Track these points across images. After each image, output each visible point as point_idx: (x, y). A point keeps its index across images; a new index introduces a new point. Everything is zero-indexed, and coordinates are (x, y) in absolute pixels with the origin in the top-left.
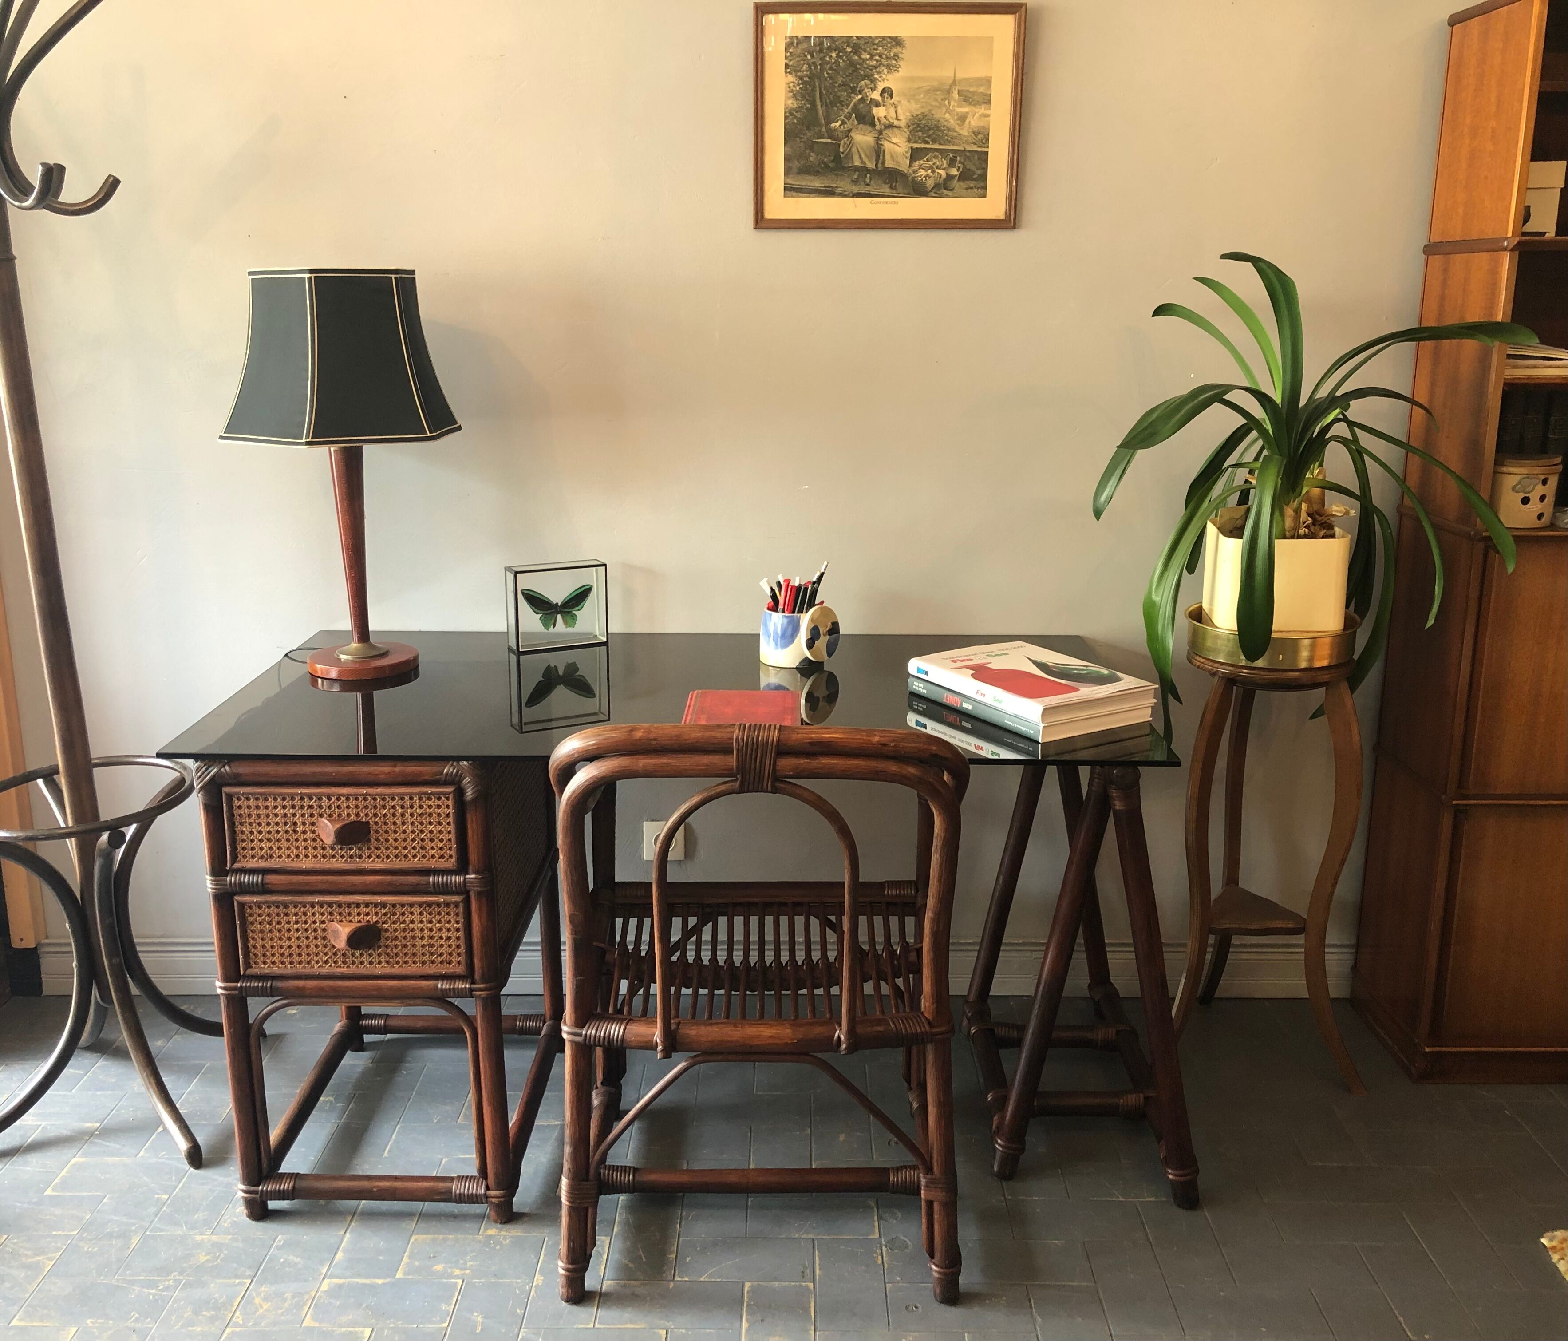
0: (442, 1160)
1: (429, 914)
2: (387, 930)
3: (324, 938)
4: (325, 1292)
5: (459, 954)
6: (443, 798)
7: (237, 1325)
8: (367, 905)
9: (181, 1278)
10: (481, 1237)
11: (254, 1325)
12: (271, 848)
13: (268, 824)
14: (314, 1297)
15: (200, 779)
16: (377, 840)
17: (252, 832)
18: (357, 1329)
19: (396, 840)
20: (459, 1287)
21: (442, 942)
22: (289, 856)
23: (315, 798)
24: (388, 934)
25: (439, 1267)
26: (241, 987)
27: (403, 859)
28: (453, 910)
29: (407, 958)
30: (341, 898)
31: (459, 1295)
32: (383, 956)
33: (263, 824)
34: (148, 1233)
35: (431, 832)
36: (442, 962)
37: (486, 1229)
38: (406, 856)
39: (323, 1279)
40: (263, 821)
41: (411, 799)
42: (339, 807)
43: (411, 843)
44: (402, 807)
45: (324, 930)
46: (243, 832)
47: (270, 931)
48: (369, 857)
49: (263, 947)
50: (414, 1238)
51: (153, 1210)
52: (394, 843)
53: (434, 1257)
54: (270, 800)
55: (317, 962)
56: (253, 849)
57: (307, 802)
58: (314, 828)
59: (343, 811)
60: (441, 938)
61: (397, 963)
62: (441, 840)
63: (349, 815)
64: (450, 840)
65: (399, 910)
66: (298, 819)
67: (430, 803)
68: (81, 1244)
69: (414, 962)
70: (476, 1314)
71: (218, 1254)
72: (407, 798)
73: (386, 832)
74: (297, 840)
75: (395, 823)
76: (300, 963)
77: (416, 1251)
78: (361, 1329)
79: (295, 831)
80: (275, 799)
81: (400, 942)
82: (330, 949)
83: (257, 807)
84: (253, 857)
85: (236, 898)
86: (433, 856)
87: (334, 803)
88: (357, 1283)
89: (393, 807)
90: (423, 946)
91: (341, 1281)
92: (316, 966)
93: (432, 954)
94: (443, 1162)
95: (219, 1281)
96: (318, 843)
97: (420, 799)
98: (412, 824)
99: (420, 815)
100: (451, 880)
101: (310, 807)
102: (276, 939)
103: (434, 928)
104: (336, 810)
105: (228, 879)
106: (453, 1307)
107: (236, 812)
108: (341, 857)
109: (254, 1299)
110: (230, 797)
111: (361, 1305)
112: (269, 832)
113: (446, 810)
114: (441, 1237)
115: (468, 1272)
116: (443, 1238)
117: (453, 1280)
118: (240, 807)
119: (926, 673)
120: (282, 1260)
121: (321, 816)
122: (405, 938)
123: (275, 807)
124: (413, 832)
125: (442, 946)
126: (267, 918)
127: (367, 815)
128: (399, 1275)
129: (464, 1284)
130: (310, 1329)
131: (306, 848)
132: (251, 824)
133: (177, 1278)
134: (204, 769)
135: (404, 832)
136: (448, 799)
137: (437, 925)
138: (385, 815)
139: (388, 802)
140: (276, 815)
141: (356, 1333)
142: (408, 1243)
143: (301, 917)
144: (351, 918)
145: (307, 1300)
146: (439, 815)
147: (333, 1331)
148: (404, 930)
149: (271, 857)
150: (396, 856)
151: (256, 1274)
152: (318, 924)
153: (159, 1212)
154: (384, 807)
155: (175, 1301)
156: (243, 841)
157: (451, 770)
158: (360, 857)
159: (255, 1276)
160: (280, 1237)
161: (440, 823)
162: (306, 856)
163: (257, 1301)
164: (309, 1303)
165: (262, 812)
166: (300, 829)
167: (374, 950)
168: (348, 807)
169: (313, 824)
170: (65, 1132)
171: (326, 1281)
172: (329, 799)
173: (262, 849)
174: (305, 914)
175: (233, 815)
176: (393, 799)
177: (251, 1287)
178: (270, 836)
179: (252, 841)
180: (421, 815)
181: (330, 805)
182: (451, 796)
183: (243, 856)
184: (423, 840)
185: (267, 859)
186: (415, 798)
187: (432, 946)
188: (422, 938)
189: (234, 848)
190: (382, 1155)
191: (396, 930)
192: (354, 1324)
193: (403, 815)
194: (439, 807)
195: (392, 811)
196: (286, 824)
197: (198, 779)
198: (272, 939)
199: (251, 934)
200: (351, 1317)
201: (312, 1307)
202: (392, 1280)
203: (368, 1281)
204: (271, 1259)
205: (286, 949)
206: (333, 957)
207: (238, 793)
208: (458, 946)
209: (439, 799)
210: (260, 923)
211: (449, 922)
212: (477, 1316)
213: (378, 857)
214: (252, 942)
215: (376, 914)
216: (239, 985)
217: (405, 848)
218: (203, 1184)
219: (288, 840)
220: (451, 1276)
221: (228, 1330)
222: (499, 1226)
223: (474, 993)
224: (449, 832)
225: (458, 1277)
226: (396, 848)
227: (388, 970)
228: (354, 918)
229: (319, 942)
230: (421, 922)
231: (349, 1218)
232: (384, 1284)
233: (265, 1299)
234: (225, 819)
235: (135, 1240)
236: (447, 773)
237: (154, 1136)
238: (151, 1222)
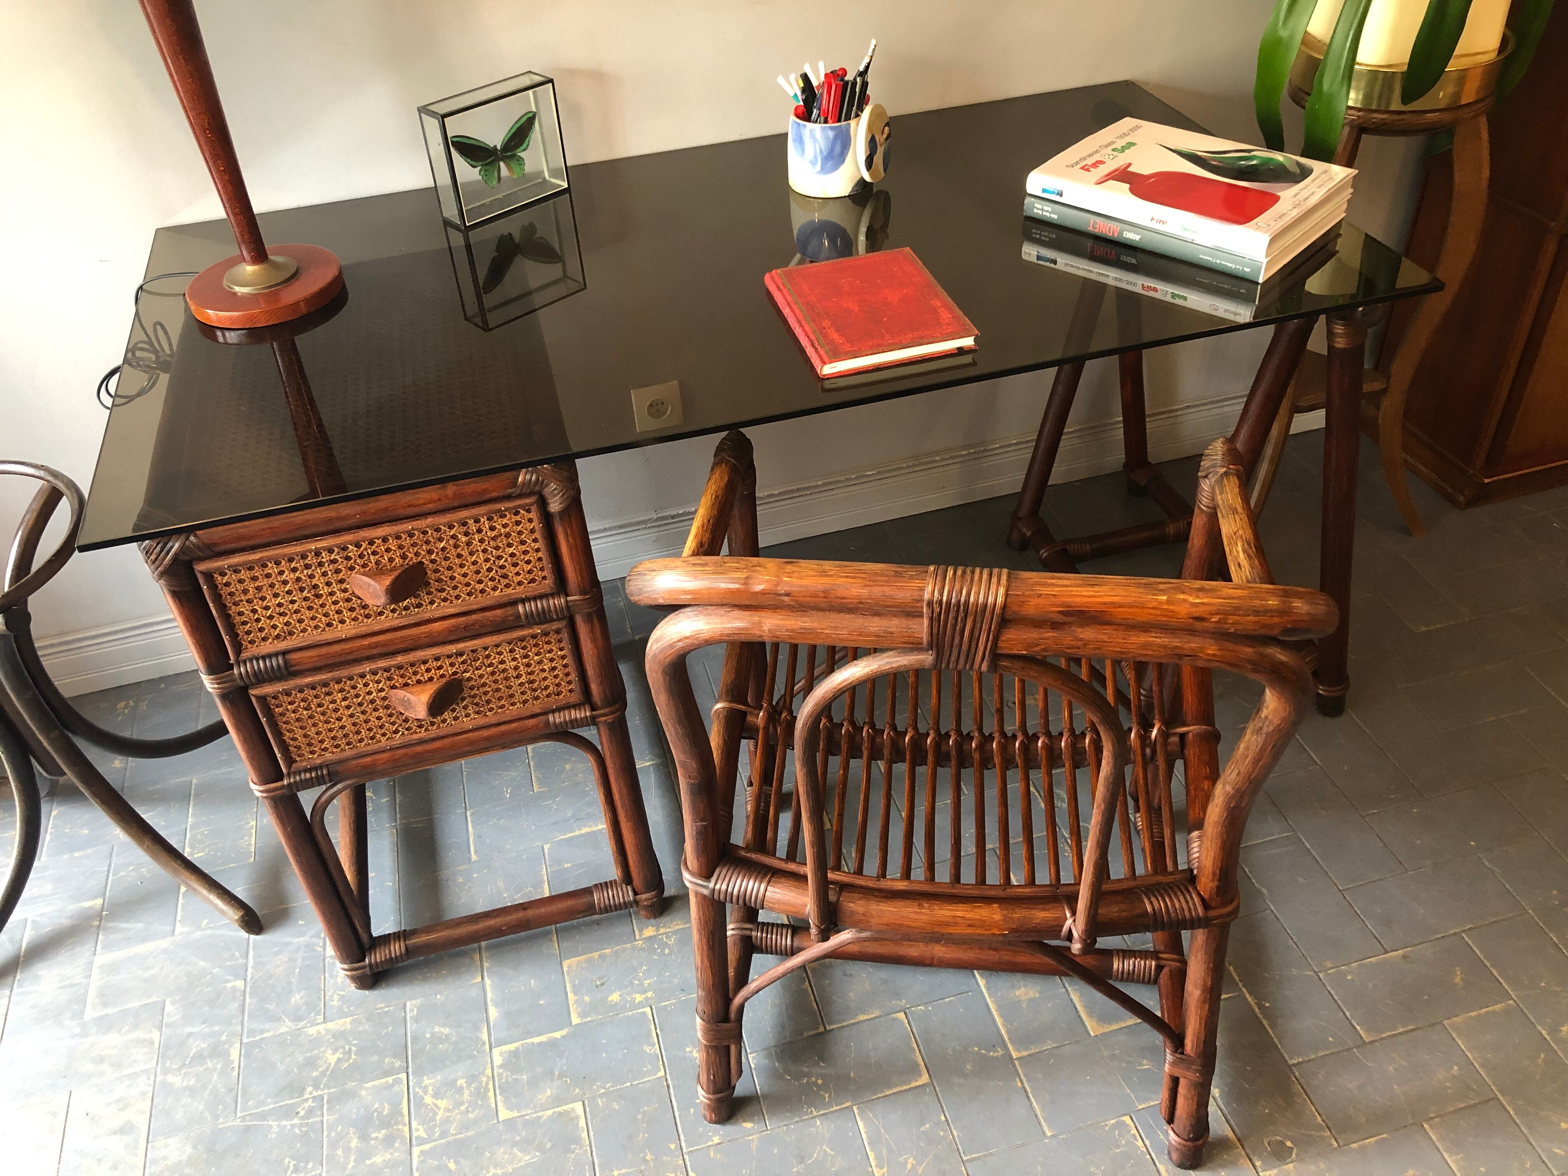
0: (543, 848)
1: (522, 648)
2: (469, 679)
3: (387, 707)
4: (500, 1067)
5: (569, 683)
6: (522, 512)
7: (422, 1141)
8: (437, 659)
9: (320, 1092)
10: (640, 942)
11: (444, 1134)
12: (287, 624)
13: (276, 595)
14: (493, 1077)
15: (157, 563)
16: (439, 580)
17: (254, 611)
18: (565, 1108)
19: (465, 575)
20: (651, 1018)
21: (545, 674)
22: (316, 627)
23: (336, 550)
24: (473, 683)
25: (615, 997)
26: (290, 784)
27: (480, 595)
28: (553, 637)
29: (503, 702)
30: (400, 659)
31: (656, 1029)
32: (470, 708)
33: (268, 597)
34: (245, 1040)
35: (512, 555)
36: (548, 696)
37: (641, 931)
38: (482, 591)
39: (491, 1049)
40: (268, 593)
41: (477, 521)
42: (374, 553)
43: (486, 574)
44: (466, 534)
45: (384, 699)
46: (241, 614)
47: (311, 717)
48: (432, 602)
49: (305, 736)
50: (566, 964)
51: (236, 1005)
52: (462, 579)
53: (602, 984)
54: (270, 565)
55: (384, 735)
56: (261, 630)
57: (325, 557)
58: (344, 586)
59: (382, 556)
60: (543, 670)
61: (491, 710)
62: (528, 562)
63: (391, 560)
64: (540, 559)
65: (481, 654)
66: (318, 580)
67: (505, 521)
68: (170, 1078)
69: (513, 704)
70: (688, 1049)
71: (347, 1047)
72: (471, 522)
73: (449, 568)
74: (323, 606)
75: (459, 556)
76: (361, 741)
77: (577, 982)
78: (571, 1106)
79: (318, 596)
80: (278, 563)
81: (490, 686)
82: (397, 717)
83: (254, 579)
84: (264, 639)
85: (252, 692)
86: (520, 583)
87: (366, 549)
88: (533, 1043)
89: (454, 537)
90: (521, 684)
91: (512, 1047)
92: (383, 739)
93: (535, 690)
94: (546, 851)
95: (366, 1085)
96: (355, 603)
97: (490, 519)
98: (485, 551)
99: (492, 539)
100: (549, 605)
101: (334, 562)
102: (321, 724)
103: (532, 662)
104: (372, 557)
105: (236, 671)
106: (657, 1046)
107: (224, 592)
108: (391, 611)
109: (423, 1099)
110: (209, 576)
111: (552, 1073)
112: (280, 605)
113: (528, 524)
114: (596, 955)
115: (649, 994)
116: (600, 956)
117: (639, 1011)
118: (227, 584)
119: (1060, 194)
120: (428, 1036)
121: (352, 569)
122: (496, 682)
123: (281, 573)
124: (487, 560)
125: (545, 679)
126: (302, 704)
127: (417, 554)
128: (575, 1020)
129: (654, 1011)
130: (510, 1122)
131: (339, 612)
132: (248, 601)
133: (315, 1094)
134: (158, 549)
135: (475, 563)
136: (528, 511)
137: (536, 658)
138: (443, 549)
139: (445, 532)
140: (285, 583)
141: (567, 1112)
142: (563, 973)
143: (349, 692)
144: (418, 677)
145: (487, 1084)
146: (520, 533)
147: (540, 1118)
148: (493, 673)
149: (291, 633)
150: (469, 594)
151: (407, 1062)
152: (374, 694)
153: (243, 1006)
154: (440, 540)
155: (330, 1129)
156: (244, 623)
157: (528, 477)
158: (419, 606)
159: (407, 1067)
160: (408, 1003)
161: (523, 543)
162: (342, 622)
163: (428, 1100)
164: (491, 1083)
165: (263, 582)
166: (324, 590)
167: (457, 704)
168: (388, 550)
169: (342, 581)
170: (65, 922)
171: (496, 1051)
172: (358, 545)
173: (274, 627)
174: (354, 687)
175: (221, 596)
176: (451, 527)
177: (411, 1084)
178: (282, 610)
179: (258, 620)
180: (494, 539)
181: (362, 553)
182: (534, 508)
183: (250, 642)
184: (502, 567)
185: (285, 637)
186: (482, 520)
187: (532, 682)
188: (518, 676)
189: (234, 636)
190: (470, 858)
191: (481, 676)
192: (558, 1101)
193: (469, 544)
194: (518, 523)
195: (452, 542)
196: (302, 590)
197: (154, 562)
198: (315, 725)
199: (284, 726)
200: (549, 1093)
201: (498, 1092)
202: (572, 1029)
203: (543, 1038)
204: (415, 1039)
205: (337, 731)
206: (404, 724)
207: (218, 568)
208: (567, 675)
209: (517, 513)
210: (294, 712)
211: (550, 651)
212: (691, 1052)
213: (445, 600)
214: (288, 734)
215: (452, 665)
216: (285, 782)
217: (480, 582)
218: (277, 954)
219: (310, 608)
220: (635, 1006)
221: (416, 1151)
222: (653, 921)
223: (598, 720)
224: (538, 550)
225: (641, 1005)
226: (468, 585)
227: (481, 721)
228: (422, 675)
229: (381, 713)
230: (514, 659)
231: (477, 957)
232: (563, 1037)
233: (437, 1095)
234: (211, 605)
235: (234, 1054)
236: (523, 483)
237: (181, 901)
238: (242, 1024)
